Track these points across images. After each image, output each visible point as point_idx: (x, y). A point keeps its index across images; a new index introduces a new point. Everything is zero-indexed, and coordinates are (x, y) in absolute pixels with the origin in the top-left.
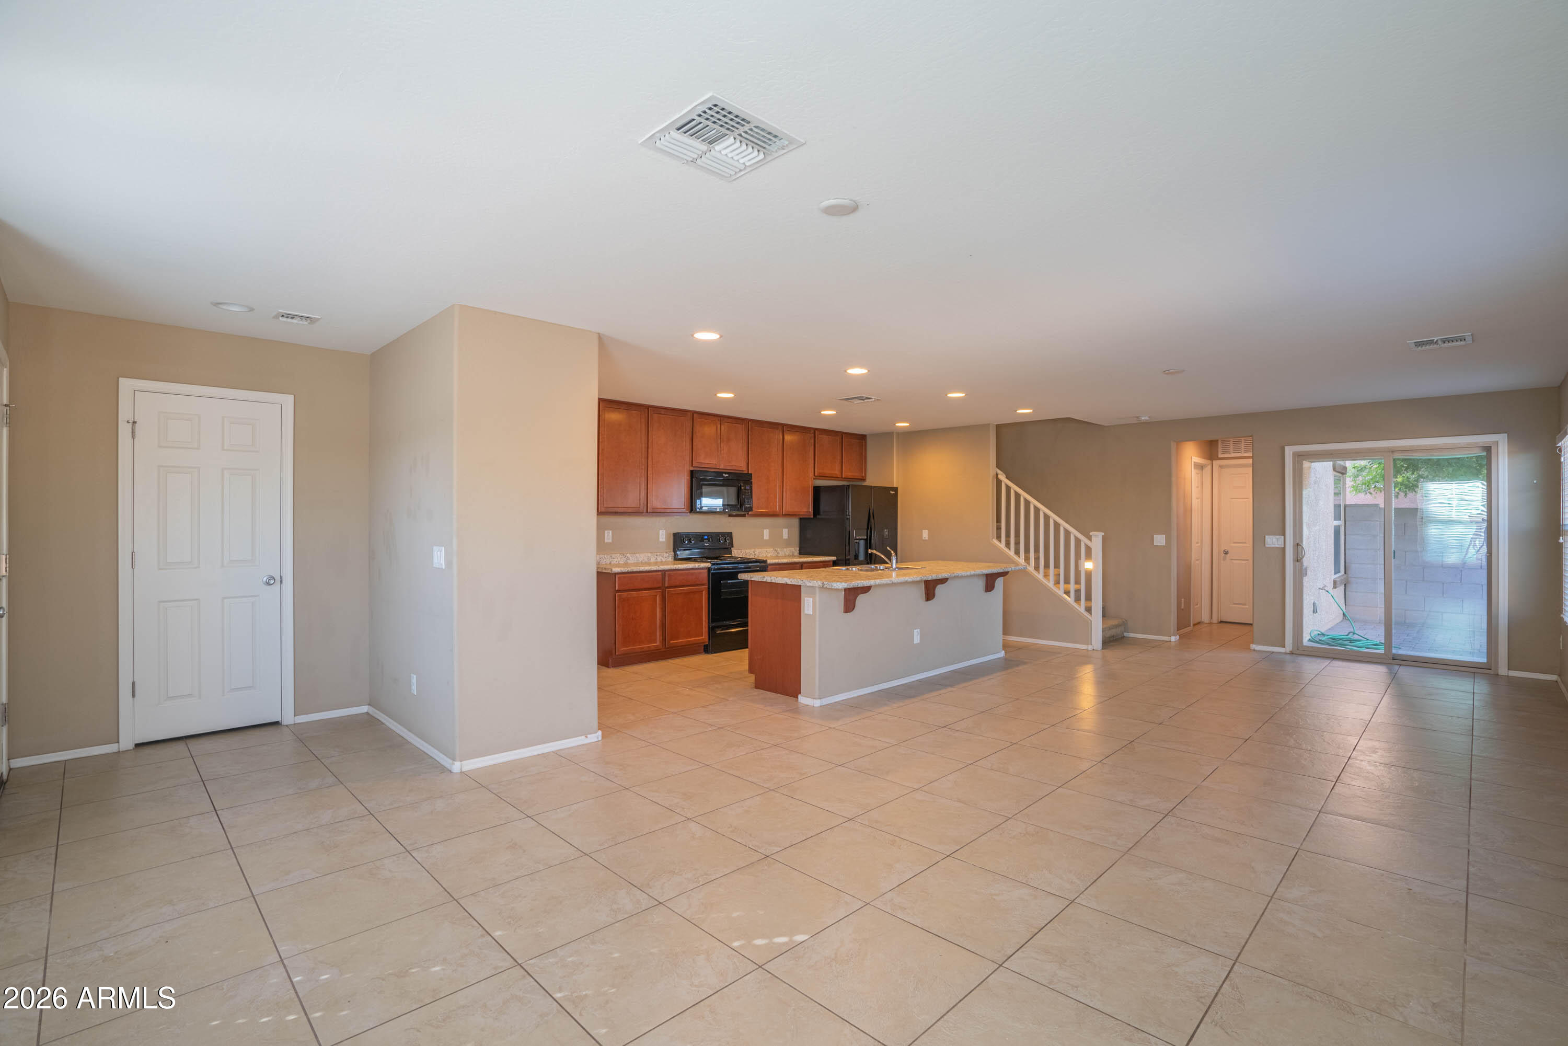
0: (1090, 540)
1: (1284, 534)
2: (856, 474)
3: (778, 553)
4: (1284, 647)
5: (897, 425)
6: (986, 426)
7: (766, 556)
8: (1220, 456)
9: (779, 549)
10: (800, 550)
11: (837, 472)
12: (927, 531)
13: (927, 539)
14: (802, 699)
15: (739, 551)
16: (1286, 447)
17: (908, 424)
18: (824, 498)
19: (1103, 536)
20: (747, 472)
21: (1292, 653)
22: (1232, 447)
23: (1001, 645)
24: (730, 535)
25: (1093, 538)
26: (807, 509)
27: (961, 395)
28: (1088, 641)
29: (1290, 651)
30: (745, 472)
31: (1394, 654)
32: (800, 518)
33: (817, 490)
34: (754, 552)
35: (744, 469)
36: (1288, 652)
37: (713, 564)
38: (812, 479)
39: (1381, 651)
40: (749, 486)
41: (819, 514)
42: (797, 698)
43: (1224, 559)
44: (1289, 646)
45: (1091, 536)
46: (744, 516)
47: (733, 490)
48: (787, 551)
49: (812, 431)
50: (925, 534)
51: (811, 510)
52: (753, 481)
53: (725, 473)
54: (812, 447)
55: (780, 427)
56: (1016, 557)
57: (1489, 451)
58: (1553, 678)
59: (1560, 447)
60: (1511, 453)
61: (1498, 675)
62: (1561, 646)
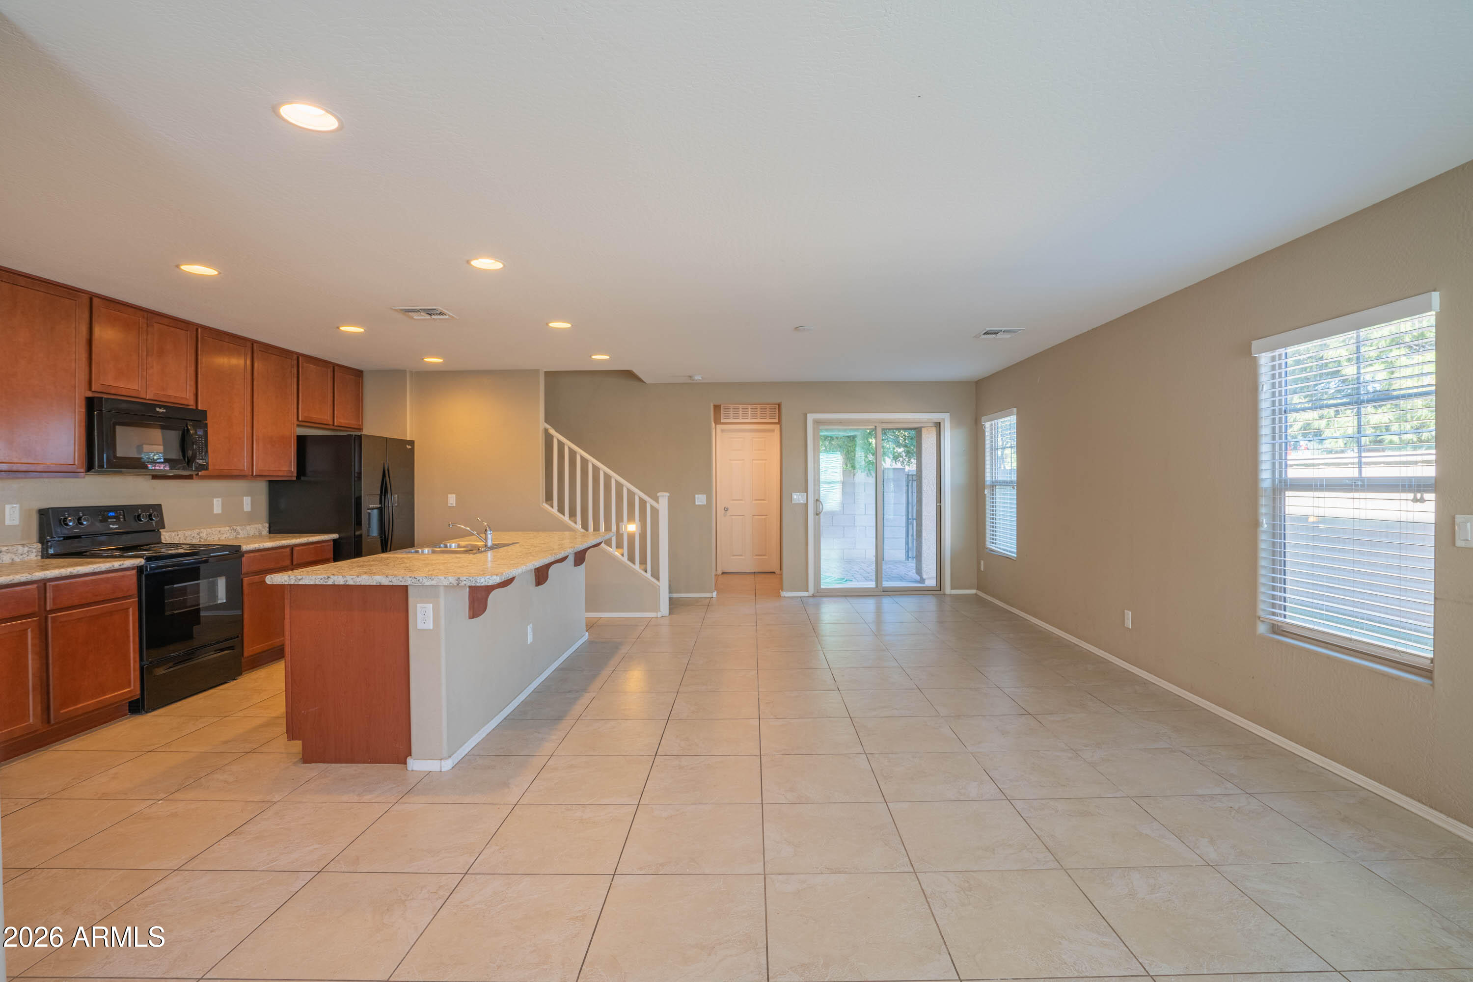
0: (658, 502)
1: (806, 491)
2: (352, 423)
3: (238, 533)
4: (808, 591)
5: (426, 360)
6: (536, 371)
7: (219, 539)
8: (722, 421)
9: (238, 528)
10: (270, 527)
11: (327, 418)
12: (454, 495)
13: (455, 505)
14: (414, 764)
15: (173, 534)
16: (808, 415)
17: (440, 360)
18: (312, 453)
19: (668, 497)
20: (194, 408)
21: (813, 596)
22: (732, 413)
23: (585, 625)
24: (158, 508)
25: (660, 500)
26: (287, 467)
27: (567, 325)
28: (656, 609)
30: (191, 407)
31: (883, 587)
32: (270, 481)
33: (301, 441)
34: (198, 534)
35: (192, 403)
36: (811, 595)
37: (148, 559)
38: (295, 425)
39: (872, 585)
40: (202, 430)
41: (304, 474)
42: (405, 763)
43: (725, 515)
44: (811, 590)
45: (658, 497)
46: (190, 477)
47: (174, 436)
48: (252, 529)
49: (295, 357)
50: (452, 500)
51: (294, 469)
52: (209, 422)
53: (160, 407)
54: (295, 380)
55: (249, 344)
56: (572, 524)
57: (938, 425)
58: (973, 591)
59: (987, 425)
60: (951, 428)
61: (945, 594)
62: (982, 569)
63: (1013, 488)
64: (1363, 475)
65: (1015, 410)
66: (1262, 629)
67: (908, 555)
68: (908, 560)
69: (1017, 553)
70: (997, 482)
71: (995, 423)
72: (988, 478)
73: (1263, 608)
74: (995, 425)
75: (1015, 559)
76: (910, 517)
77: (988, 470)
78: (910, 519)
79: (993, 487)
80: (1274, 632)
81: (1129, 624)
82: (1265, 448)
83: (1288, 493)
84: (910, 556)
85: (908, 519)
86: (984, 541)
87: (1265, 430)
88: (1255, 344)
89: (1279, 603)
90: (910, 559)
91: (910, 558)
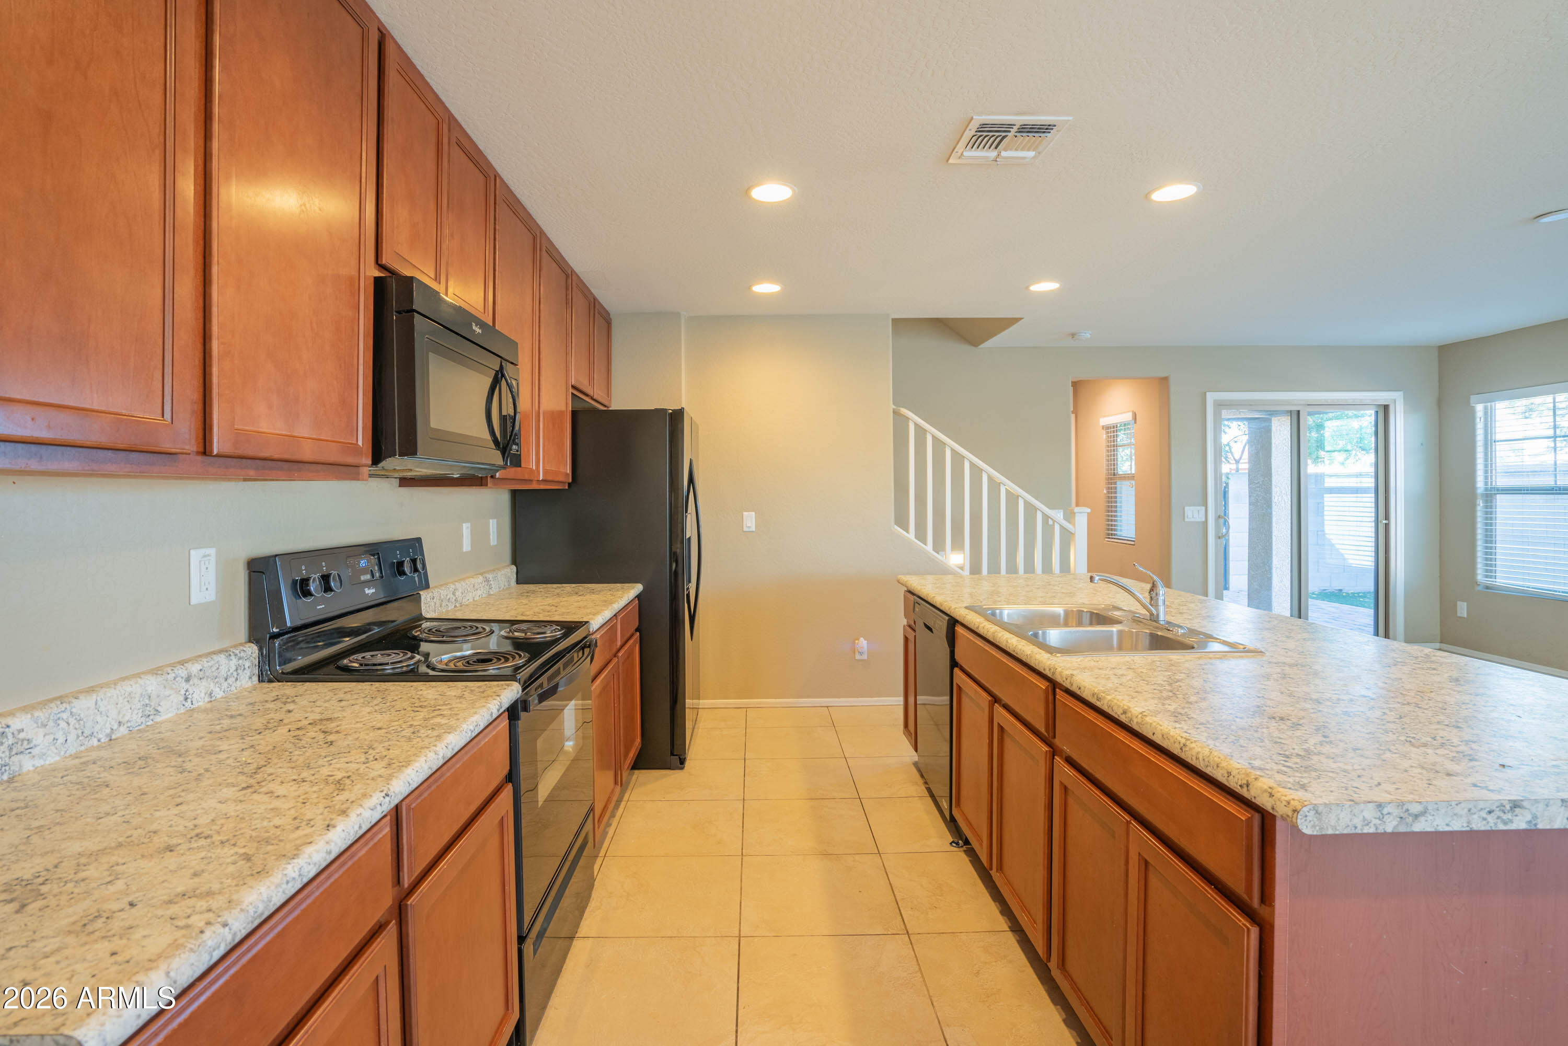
2: (605, 397)
10: (518, 573)
11: (589, 386)
12: (753, 513)
13: (754, 530)
19: (1087, 514)
25: (1077, 518)
26: (564, 466)
38: (570, 392)
49: (569, 272)
50: (749, 521)
54: (570, 311)
55: (536, 232)
57: (1385, 410)
60: (1405, 412)
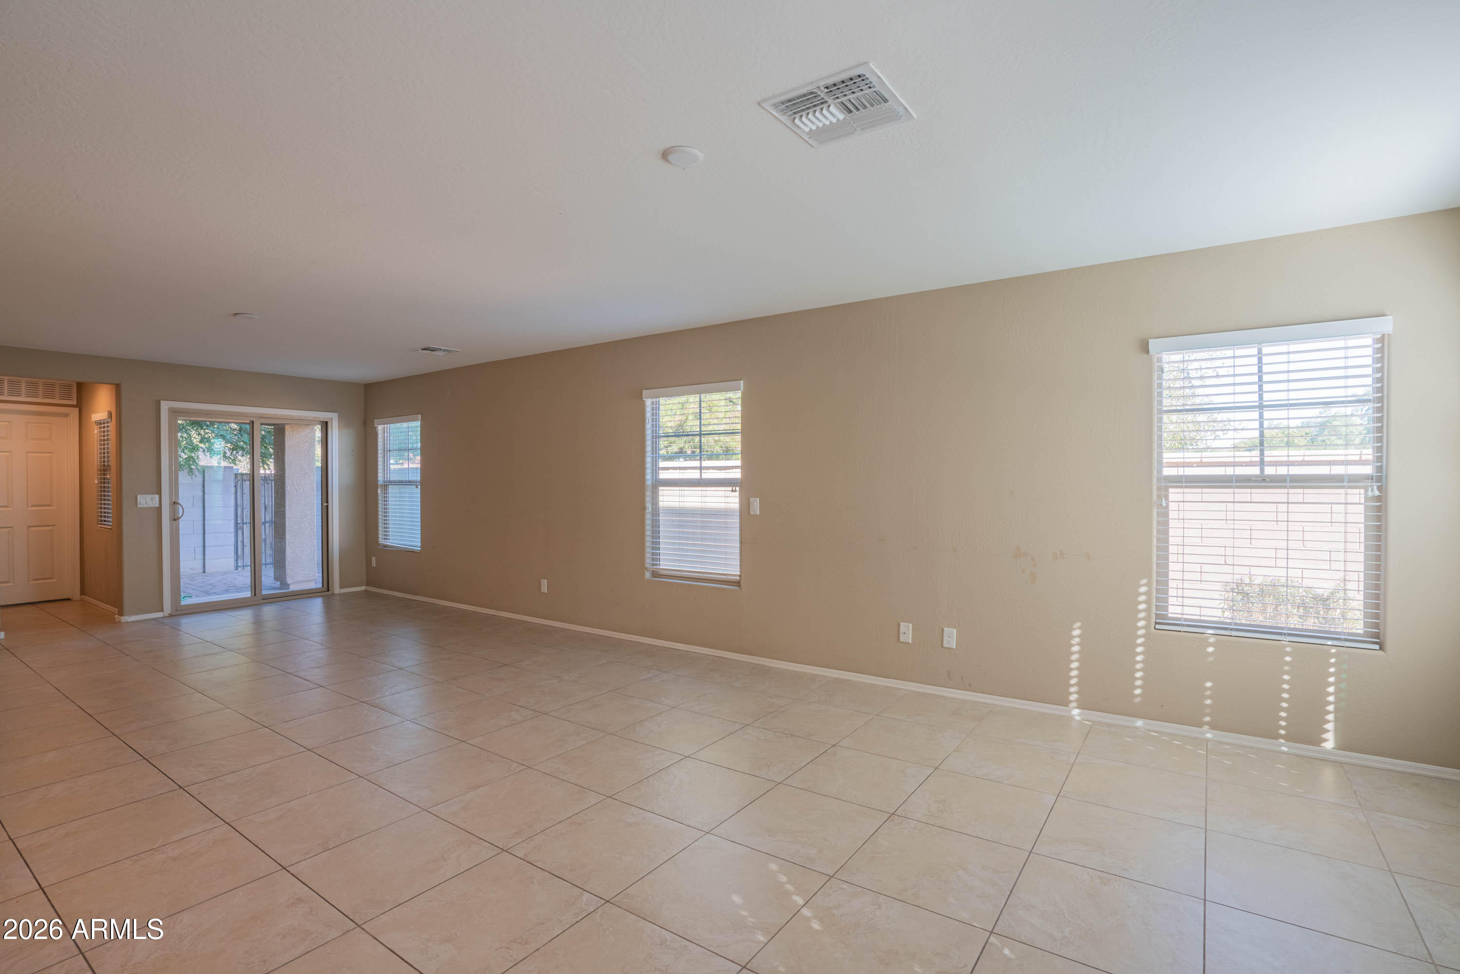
1: (159, 492)
4: (163, 611)
21: (171, 616)
29: (169, 614)
31: (263, 595)
36: (167, 616)
39: (248, 594)
44: (168, 609)
58: (363, 588)
59: (380, 428)
61: (334, 594)
62: (374, 564)
63: (417, 487)
64: (703, 477)
65: (420, 416)
66: (648, 575)
67: (237, 563)
68: (237, 569)
69: (421, 547)
70: (390, 482)
71: (387, 427)
72: (380, 478)
73: (648, 561)
74: (387, 429)
75: (419, 552)
76: (239, 522)
77: (380, 471)
78: (240, 523)
79: (385, 486)
80: (654, 577)
81: (545, 589)
82: (648, 460)
83: (661, 488)
84: (239, 565)
85: (236, 523)
86: (377, 538)
87: (649, 449)
88: (644, 392)
89: (656, 558)
90: (239, 569)
91: (240, 566)
